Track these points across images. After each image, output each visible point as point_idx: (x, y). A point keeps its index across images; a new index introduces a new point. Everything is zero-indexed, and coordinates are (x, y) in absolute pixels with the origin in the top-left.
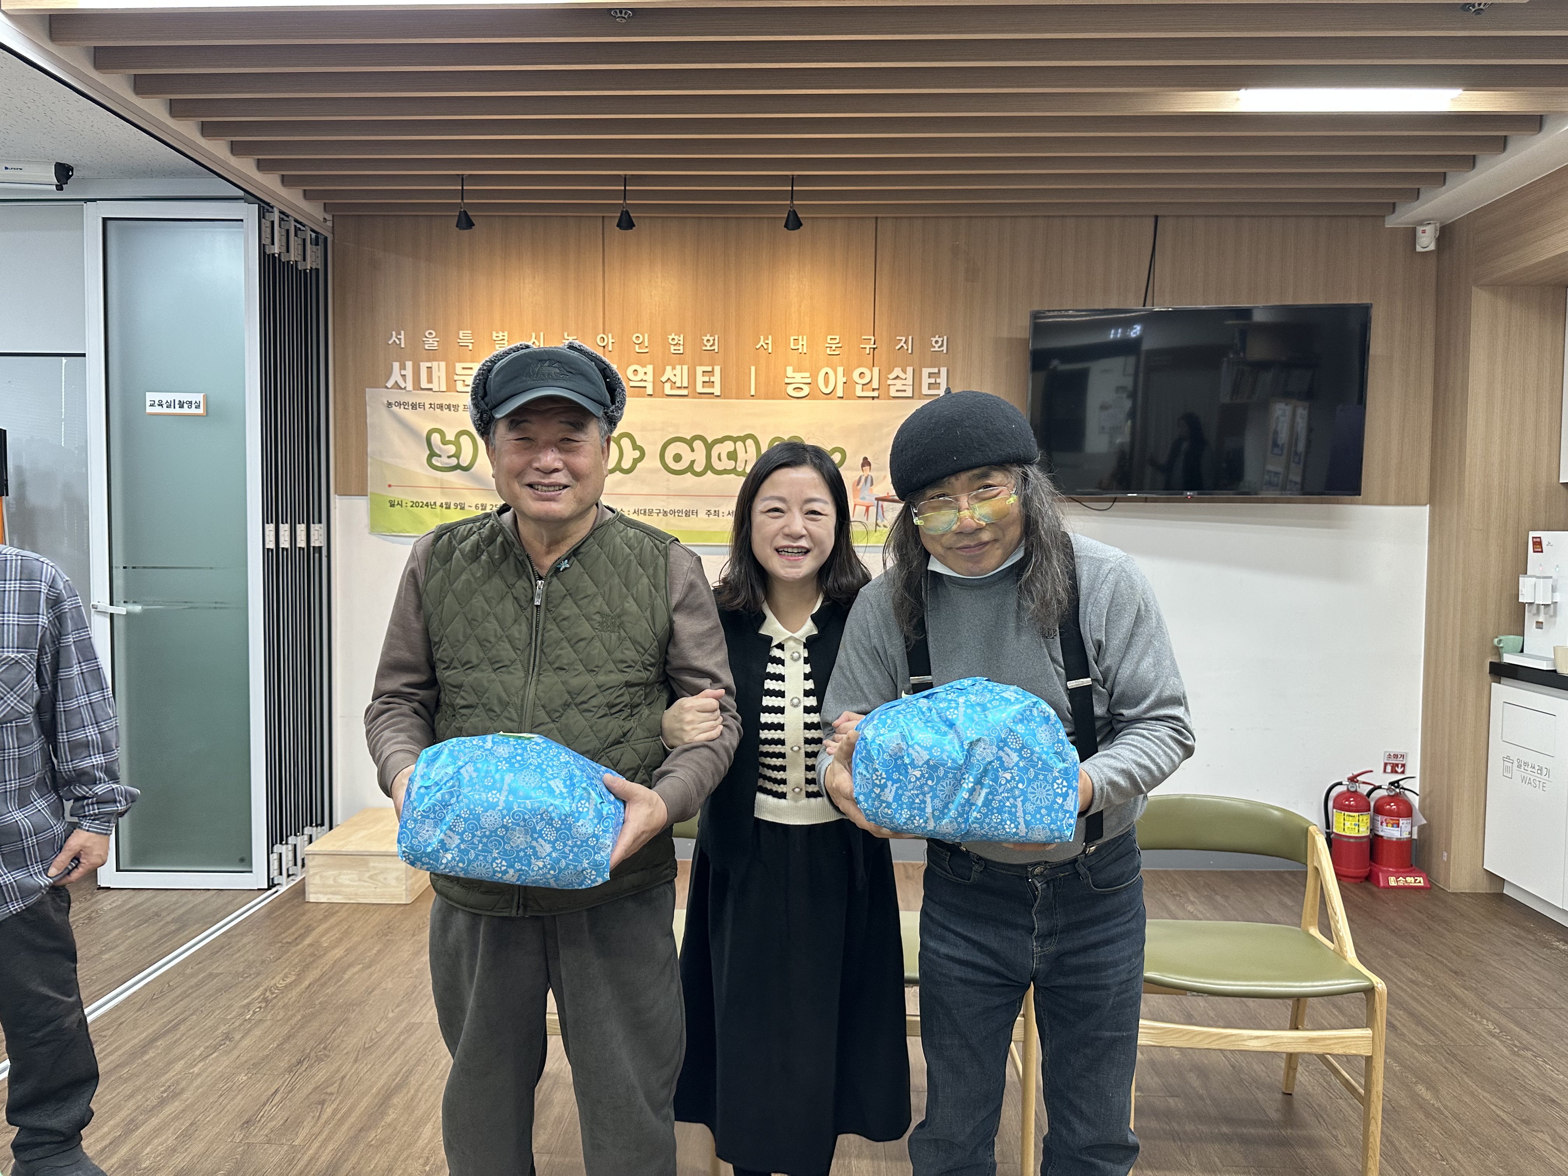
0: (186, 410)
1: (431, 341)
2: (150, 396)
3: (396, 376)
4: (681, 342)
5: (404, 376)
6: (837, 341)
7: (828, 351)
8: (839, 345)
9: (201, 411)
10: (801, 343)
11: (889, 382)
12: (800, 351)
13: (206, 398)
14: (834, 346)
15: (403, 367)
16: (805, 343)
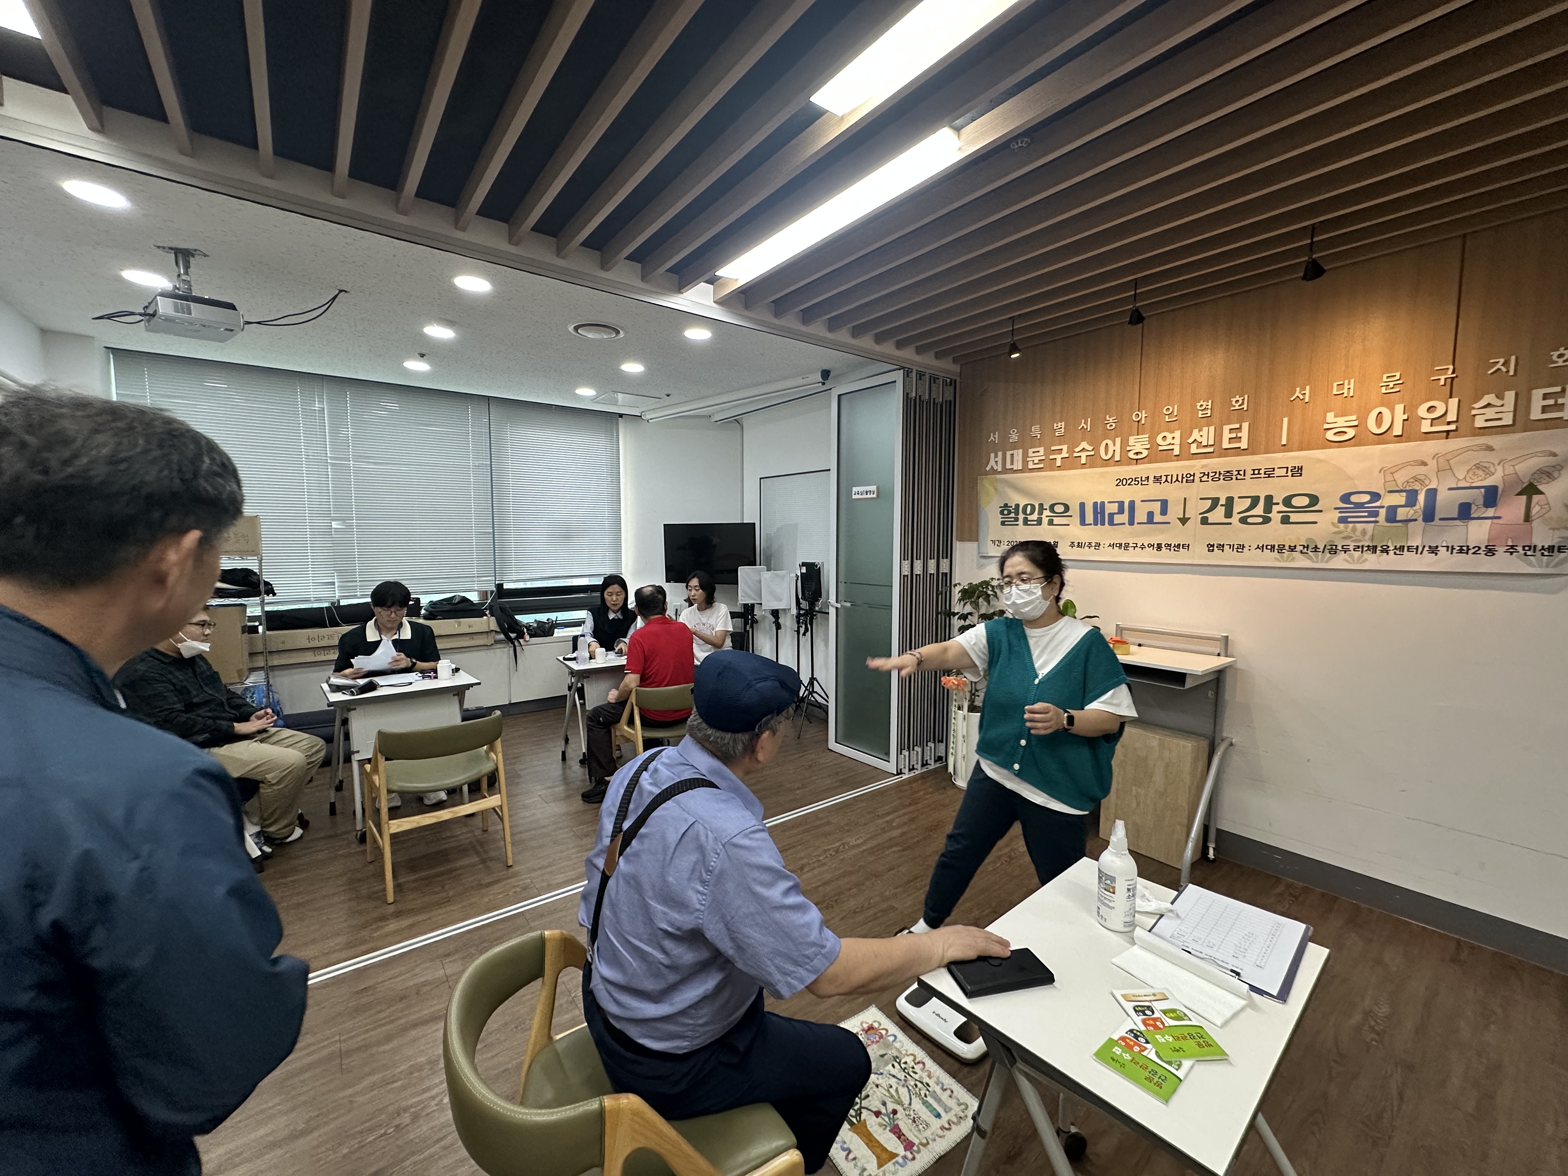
0: (868, 496)
1: (1014, 437)
2: (855, 489)
3: (992, 463)
4: (1209, 407)
5: (996, 462)
6: (1398, 377)
7: (1384, 390)
8: (1401, 382)
9: (875, 496)
10: (1346, 387)
11: (1474, 412)
12: (1345, 395)
13: (878, 488)
14: (1391, 385)
15: (996, 456)
16: (1352, 386)
